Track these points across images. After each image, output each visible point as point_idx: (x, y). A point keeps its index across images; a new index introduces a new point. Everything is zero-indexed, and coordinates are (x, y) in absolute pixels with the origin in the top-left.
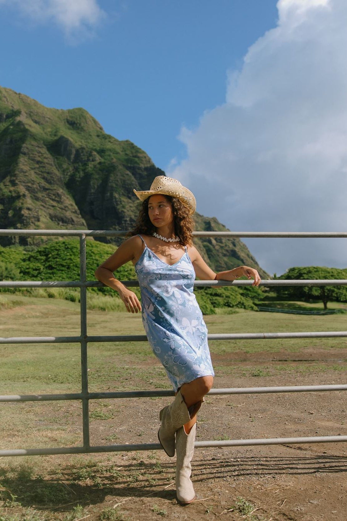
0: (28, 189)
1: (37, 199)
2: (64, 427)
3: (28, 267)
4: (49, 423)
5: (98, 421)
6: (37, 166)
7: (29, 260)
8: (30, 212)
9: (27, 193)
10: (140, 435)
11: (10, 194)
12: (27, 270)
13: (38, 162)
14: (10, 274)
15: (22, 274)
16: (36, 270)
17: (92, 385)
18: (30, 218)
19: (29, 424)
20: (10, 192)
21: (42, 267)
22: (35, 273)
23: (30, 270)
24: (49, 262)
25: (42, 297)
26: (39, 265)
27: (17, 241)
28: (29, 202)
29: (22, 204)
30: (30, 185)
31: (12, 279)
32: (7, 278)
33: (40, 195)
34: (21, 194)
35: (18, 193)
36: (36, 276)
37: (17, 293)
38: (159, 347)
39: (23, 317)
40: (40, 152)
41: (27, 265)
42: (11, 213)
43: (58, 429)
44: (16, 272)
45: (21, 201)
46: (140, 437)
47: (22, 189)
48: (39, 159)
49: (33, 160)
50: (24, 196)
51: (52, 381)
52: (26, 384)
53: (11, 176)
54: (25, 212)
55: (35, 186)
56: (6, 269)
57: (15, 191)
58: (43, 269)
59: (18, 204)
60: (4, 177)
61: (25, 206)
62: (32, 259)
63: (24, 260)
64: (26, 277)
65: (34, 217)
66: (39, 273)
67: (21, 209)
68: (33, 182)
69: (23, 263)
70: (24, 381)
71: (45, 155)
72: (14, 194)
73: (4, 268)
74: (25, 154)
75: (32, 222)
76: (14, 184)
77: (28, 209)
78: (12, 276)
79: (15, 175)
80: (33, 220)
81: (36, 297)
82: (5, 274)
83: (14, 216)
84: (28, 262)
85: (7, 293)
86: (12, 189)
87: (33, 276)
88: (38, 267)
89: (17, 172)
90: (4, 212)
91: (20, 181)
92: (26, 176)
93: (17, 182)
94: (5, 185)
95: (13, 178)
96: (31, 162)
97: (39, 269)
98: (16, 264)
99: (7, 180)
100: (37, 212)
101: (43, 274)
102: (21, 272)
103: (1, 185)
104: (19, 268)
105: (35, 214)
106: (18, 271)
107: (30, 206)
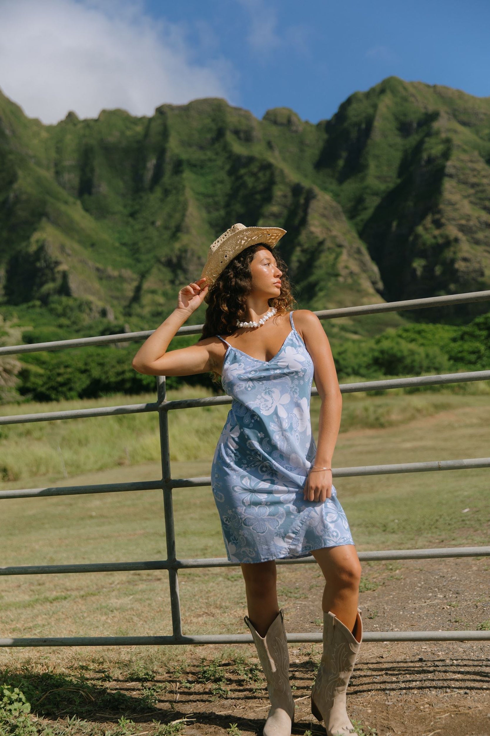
0: (462, 229)
1: (477, 242)
3: (460, 349)
6: (471, 191)
7: (462, 338)
8: (468, 264)
9: (460, 235)
11: (433, 241)
12: (460, 355)
13: (473, 186)
14: (434, 363)
15: (452, 362)
16: (473, 352)
18: (468, 273)
20: (435, 237)
21: (482, 348)
22: (473, 357)
23: (465, 354)
25: (483, 393)
26: (478, 344)
28: (466, 248)
29: (455, 253)
30: (463, 222)
31: (438, 370)
32: (428, 370)
33: (480, 235)
34: (452, 238)
35: (446, 237)
36: (474, 363)
37: (445, 391)
39: (451, 427)
40: (474, 170)
41: (461, 346)
42: (438, 270)
44: (443, 359)
45: (452, 249)
47: (453, 231)
48: (474, 180)
49: (465, 183)
50: (456, 240)
53: (434, 214)
54: (460, 265)
55: (471, 223)
56: (427, 356)
57: (442, 236)
58: (486, 350)
59: (448, 254)
60: (423, 217)
61: (460, 255)
62: (466, 337)
63: (454, 340)
64: (460, 365)
65: (475, 271)
66: (480, 357)
67: (453, 261)
68: (468, 218)
69: (453, 345)
71: (483, 173)
72: (440, 241)
73: (423, 355)
74: (451, 176)
75: (474, 279)
76: (438, 224)
77: (465, 260)
78: (437, 365)
79: (439, 212)
80: (474, 275)
81: (474, 394)
82: (425, 363)
83: (444, 273)
84: (459, 343)
85: (429, 392)
86: (436, 232)
87: (470, 363)
88: (477, 348)
89: (441, 206)
90: (428, 269)
91: (448, 220)
92: (456, 210)
93: (443, 221)
94: (426, 229)
95: (437, 216)
96: (462, 186)
97: (479, 352)
98: (442, 348)
99: (428, 220)
100: (479, 262)
101: (485, 359)
102: (450, 359)
103: (420, 229)
104: (448, 352)
105: (477, 266)
106: (446, 357)
107: (466, 255)
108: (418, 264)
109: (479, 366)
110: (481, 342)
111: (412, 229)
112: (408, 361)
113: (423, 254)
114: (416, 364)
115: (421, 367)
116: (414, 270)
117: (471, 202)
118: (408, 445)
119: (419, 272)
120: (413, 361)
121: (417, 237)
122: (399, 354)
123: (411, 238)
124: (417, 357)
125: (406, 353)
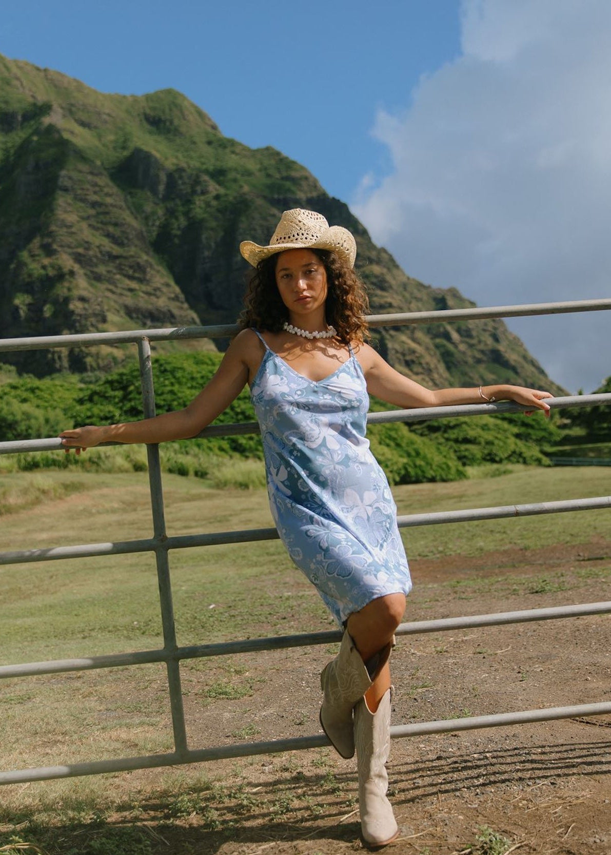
0: (78, 258)
1: (98, 278)
2: (153, 720)
3: (89, 414)
4: (124, 714)
5: (220, 702)
6: (92, 212)
7: (91, 399)
8: (86, 306)
9: (76, 267)
10: (300, 724)
11: (42, 272)
13: (94, 205)
16: (105, 418)
17: (216, 634)
18: (86, 317)
19: (85, 719)
20: (44, 267)
21: (117, 413)
23: (95, 420)
24: (130, 400)
25: (121, 470)
26: (111, 408)
27: (66, 364)
28: (82, 285)
29: (69, 289)
30: (81, 250)
33: (102, 269)
34: (66, 270)
35: (60, 268)
37: (71, 467)
38: (299, 549)
39: (87, 512)
40: (95, 185)
41: (88, 410)
42: (48, 311)
43: (142, 724)
45: (66, 284)
46: (301, 727)
47: (66, 261)
48: (95, 198)
49: (83, 200)
50: (72, 273)
51: (138, 632)
52: (87, 642)
53: (42, 236)
54: (76, 306)
55: (91, 253)
56: (47, 421)
57: (53, 266)
58: (120, 415)
59: (61, 290)
60: (29, 240)
61: (76, 293)
62: (96, 398)
63: (81, 402)
65: (95, 315)
67: (67, 300)
68: (87, 245)
69: (78, 407)
70: (84, 638)
71: (106, 190)
72: (51, 272)
73: (42, 420)
74: (66, 190)
75: (92, 325)
76: (49, 251)
77: (82, 299)
79: (50, 234)
80: (93, 320)
81: (109, 471)
83: (55, 315)
84: (88, 405)
85: (52, 468)
86: (46, 261)
88: (109, 412)
89: (53, 228)
90: (34, 309)
91: (61, 246)
92: (71, 234)
93: (55, 246)
94: (32, 256)
95: (48, 240)
96: (79, 204)
97: (112, 417)
98: (65, 411)
99: (35, 244)
100: (100, 304)
103: (24, 255)
104: (73, 417)
105: (96, 308)
107: (85, 293)
108: (21, 301)
110: (115, 405)
111: (13, 255)
112: (21, 426)
113: (28, 288)
116: (17, 308)
117: (91, 226)
119: (22, 312)
120: (29, 427)
121: (21, 265)
122: (9, 418)
123: (12, 266)
124: (33, 421)
125: (19, 417)
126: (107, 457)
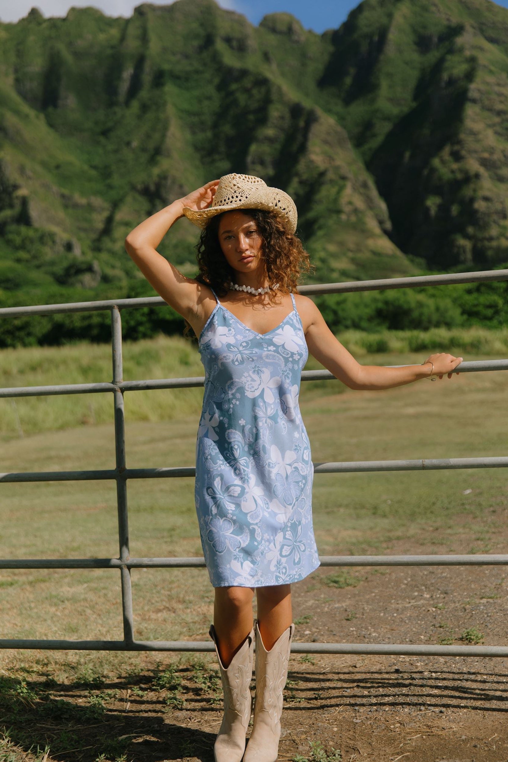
0: (485, 163)
1: (502, 179)
3: (476, 302)
6: (497, 120)
7: (478, 290)
8: (490, 204)
9: (482, 170)
11: (451, 176)
12: (475, 309)
13: (499, 113)
14: (444, 318)
15: (465, 317)
16: (490, 306)
18: (489, 215)
20: (453, 172)
21: (500, 302)
22: (489, 312)
23: (480, 308)
26: (496, 298)
28: (487, 186)
29: (475, 191)
30: (486, 155)
31: (449, 325)
32: (437, 325)
33: (505, 172)
34: (472, 173)
35: (466, 172)
36: (490, 319)
37: (455, 350)
40: (501, 95)
41: (476, 299)
42: (455, 210)
44: (455, 313)
45: (472, 186)
47: (473, 165)
48: (501, 107)
49: (490, 110)
50: (477, 176)
53: (452, 144)
54: (480, 205)
55: (495, 157)
56: (437, 309)
57: (461, 170)
58: (504, 304)
59: (467, 192)
60: (440, 148)
61: (480, 193)
62: (483, 289)
64: (474, 320)
65: (497, 212)
66: (497, 312)
67: (472, 200)
68: (492, 151)
69: (467, 297)
72: (459, 176)
73: (433, 308)
74: (474, 101)
75: (495, 222)
76: (457, 157)
77: (486, 199)
78: (448, 320)
79: (459, 142)
80: (495, 217)
83: (461, 213)
84: (475, 295)
86: (455, 166)
87: (486, 318)
88: (494, 301)
89: (462, 136)
90: (444, 209)
91: (470, 152)
92: (478, 141)
93: (463, 153)
94: (443, 162)
95: (456, 148)
96: (486, 114)
97: (496, 306)
98: (455, 300)
99: (446, 152)
100: (502, 203)
101: (503, 314)
102: (463, 313)
103: (436, 162)
104: (461, 306)
105: (499, 207)
106: (458, 311)
107: (487, 193)
108: (432, 203)
109: (495, 322)
110: (499, 295)
111: (426, 162)
112: (415, 314)
113: (438, 191)
114: (425, 318)
115: (430, 322)
116: (428, 209)
117: (496, 133)
118: (411, 411)
119: (433, 211)
120: (421, 314)
121: (433, 170)
122: (406, 306)
123: (426, 172)
124: (426, 311)
125: (413, 305)
126: (487, 341)
